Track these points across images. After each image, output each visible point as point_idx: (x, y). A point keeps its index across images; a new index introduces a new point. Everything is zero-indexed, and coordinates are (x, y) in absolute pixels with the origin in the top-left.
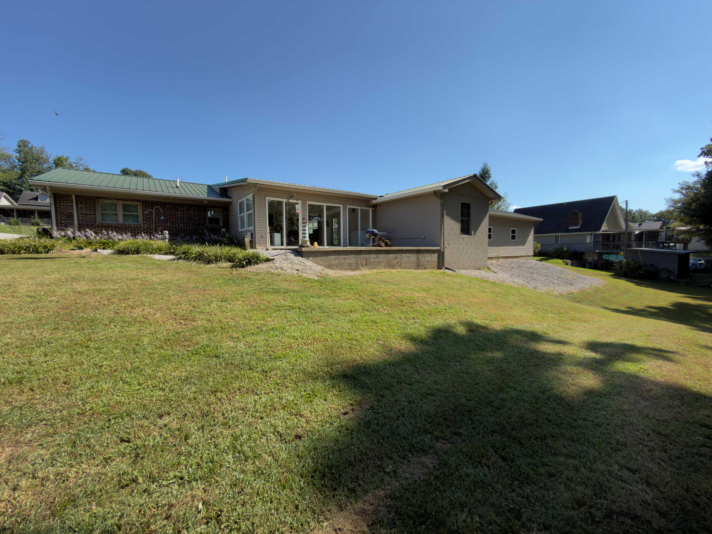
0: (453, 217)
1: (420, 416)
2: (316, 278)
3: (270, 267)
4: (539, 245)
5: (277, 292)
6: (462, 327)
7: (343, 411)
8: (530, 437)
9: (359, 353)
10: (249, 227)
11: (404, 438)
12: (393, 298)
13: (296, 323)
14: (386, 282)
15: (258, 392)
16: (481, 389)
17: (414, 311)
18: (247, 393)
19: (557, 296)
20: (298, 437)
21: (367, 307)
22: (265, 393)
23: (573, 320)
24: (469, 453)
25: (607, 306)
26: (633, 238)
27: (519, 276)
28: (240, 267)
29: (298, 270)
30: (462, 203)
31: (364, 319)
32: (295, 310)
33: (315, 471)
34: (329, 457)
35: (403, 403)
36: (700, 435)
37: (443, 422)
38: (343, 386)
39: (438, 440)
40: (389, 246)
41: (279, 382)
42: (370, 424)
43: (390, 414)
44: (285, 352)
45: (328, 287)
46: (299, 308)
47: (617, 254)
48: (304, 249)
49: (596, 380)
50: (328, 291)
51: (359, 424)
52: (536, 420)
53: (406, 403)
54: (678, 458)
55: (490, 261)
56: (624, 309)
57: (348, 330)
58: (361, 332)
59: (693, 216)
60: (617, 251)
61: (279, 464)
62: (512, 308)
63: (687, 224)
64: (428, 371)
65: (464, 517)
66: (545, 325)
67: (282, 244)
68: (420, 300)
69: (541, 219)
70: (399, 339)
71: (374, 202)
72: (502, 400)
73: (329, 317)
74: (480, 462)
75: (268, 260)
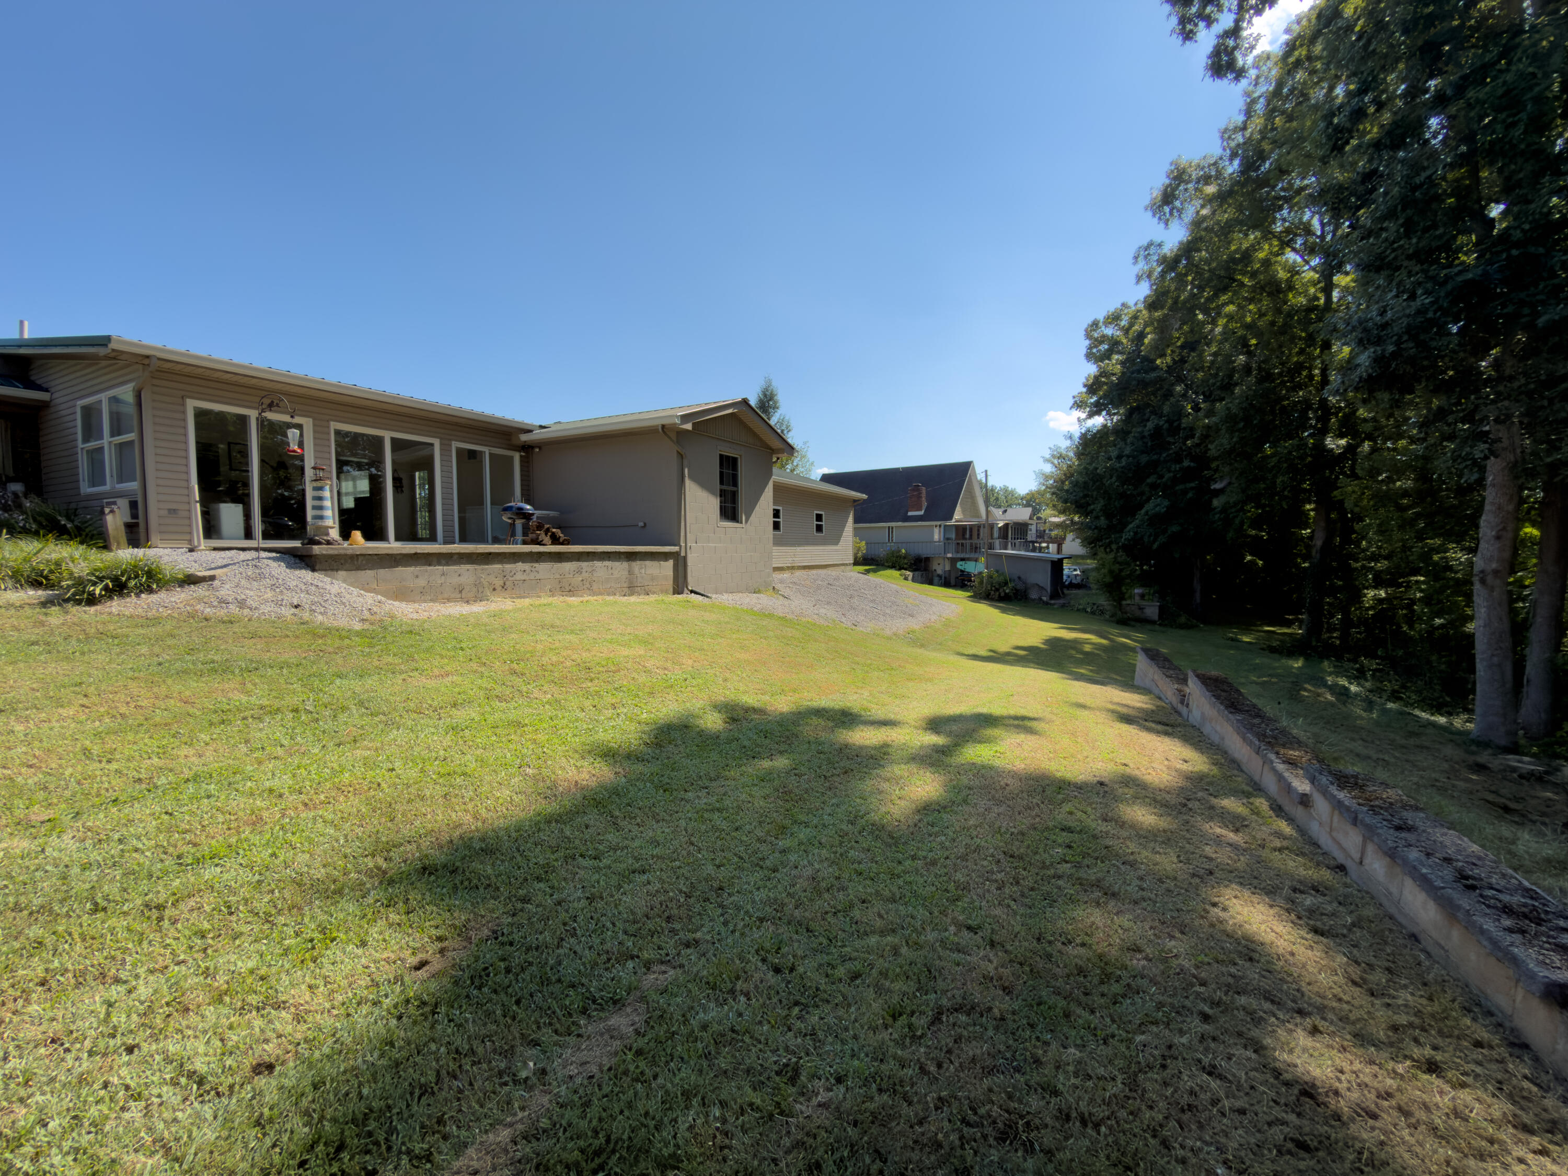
0: (703, 484)
1: (614, 924)
2: (358, 626)
3: (200, 600)
4: (863, 543)
5: (221, 669)
6: (716, 715)
7: (413, 961)
8: (826, 913)
9: (470, 806)
10: (121, 480)
11: (573, 986)
12: (568, 664)
13: (280, 751)
14: (552, 626)
15: (123, 975)
16: (744, 838)
17: (616, 689)
18: (78, 985)
19: (890, 638)
20: (266, 1067)
21: (499, 689)
22: (151, 972)
23: (909, 680)
24: (711, 979)
25: (961, 650)
26: (996, 534)
27: (828, 603)
28: (79, 602)
29: (296, 607)
30: (721, 456)
31: (491, 719)
32: (279, 717)
33: (312, 1147)
34: (360, 1093)
35: (576, 904)
36: (1060, 845)
37: (664, 925)
38: (419, 897)
39: (648, 969)
40: (562, 544)
41: (206, 926)
42: (488, 975)
43: (541, 938)
44: (233, 840)
45: (391, 647)
46: (296, 711)
47: (976, 560)
48: (316, 549)
49: (935, 784)
50: (390, 659)
51: (456, 983)
52: (838, 878)
53: (584, 903)
54: (1032, 889)
55: (778, 576)
56: (984, 653)
57: (442, 753)
58: (479, 752)
59: (1065, 501)
60: (976, 556)
61: (185, 1167)
62: (812, 666)
63: (1062, 512)
64: (639, 820)
65: (690, 1118)
66: (866, 694)
67: (248, 535)
68: (629, 665)
69: (865, 496)
70: (577, 756)
71: (524, 438)
72: (783, 851)
73: (390, 724)
74: (732, 992)
75: (191, 580)
